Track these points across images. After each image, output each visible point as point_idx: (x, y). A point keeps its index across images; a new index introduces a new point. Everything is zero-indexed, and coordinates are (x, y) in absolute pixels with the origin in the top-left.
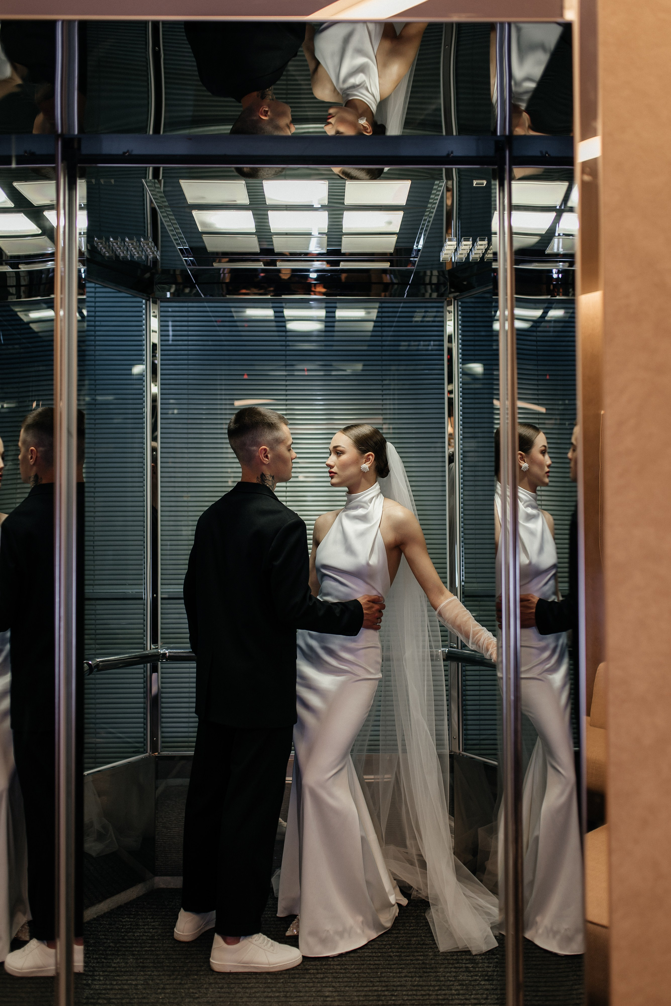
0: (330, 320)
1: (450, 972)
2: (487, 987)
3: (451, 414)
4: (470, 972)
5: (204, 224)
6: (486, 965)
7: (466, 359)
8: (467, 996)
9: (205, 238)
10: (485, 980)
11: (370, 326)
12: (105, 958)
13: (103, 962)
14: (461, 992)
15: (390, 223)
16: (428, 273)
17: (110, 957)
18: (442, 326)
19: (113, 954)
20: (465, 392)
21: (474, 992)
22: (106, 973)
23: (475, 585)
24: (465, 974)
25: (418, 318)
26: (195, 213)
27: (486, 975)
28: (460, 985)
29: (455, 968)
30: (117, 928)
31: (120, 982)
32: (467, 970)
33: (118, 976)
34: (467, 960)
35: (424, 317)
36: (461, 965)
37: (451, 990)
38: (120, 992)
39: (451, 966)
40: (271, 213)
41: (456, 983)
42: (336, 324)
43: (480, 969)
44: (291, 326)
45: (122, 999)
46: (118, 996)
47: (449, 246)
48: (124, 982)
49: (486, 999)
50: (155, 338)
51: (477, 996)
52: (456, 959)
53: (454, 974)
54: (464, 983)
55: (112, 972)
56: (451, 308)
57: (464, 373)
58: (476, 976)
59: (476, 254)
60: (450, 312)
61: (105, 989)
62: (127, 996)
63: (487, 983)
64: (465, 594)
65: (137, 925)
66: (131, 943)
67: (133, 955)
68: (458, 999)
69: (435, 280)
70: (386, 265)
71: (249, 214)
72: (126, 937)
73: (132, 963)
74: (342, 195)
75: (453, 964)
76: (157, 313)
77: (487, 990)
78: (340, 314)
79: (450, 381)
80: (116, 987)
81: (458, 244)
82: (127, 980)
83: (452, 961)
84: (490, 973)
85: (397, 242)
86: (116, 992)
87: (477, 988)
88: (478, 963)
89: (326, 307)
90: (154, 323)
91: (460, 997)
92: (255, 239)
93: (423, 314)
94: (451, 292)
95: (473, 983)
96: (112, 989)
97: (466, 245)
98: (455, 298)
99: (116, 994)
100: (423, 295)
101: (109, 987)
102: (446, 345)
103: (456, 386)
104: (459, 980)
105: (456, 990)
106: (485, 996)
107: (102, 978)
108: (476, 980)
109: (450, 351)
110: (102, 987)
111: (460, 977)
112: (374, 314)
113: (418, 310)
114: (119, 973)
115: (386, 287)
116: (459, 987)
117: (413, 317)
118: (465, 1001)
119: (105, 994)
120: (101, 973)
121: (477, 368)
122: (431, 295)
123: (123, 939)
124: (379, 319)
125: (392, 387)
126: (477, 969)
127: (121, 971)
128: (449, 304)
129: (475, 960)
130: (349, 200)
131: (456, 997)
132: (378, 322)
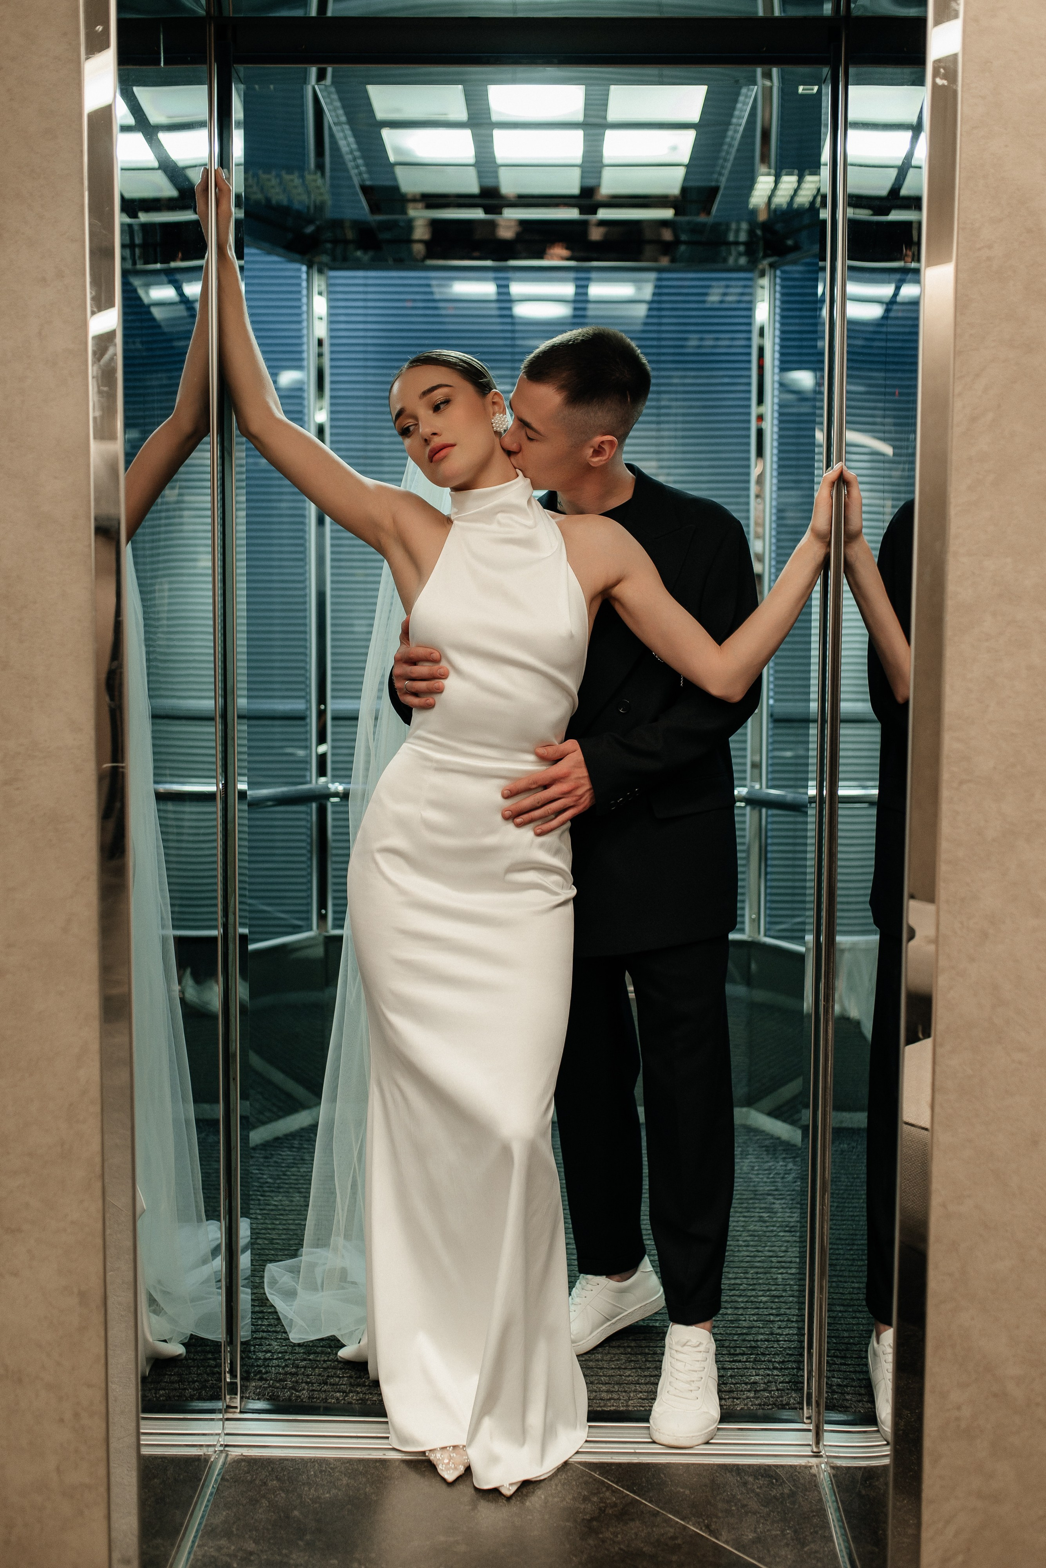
0: (580, 301)
1: (737, 1222)
2: (787, 1238)
3: (760, 453)
4: (765, 1222)
5: (398, 150)
6: (788, 1214)
7: (786, 365)
8: (759, 1248)
9: (399, 171)
10: (785, 1231)
11: (641, 311)
12: (262, 1196)
13: (259, 1200)
14: (752, 1243)
15: (674, 148)
16: (733, 226)
17: (268, 1194)
18: (749, 309)
19: (273, 1191)
20: (785, 418)
21: (769, 1244)
22: (265, 1212)
23: (791, 704)
24: (758, 1224)
25: (714, 298)
26: (386, 133)
27: (787, 1226)
28: (751, 1236)
29: (744, 1217)
30: (276, 1162)
31: (284, 1222)
32: (761, 1220)
33: (282, 1215)
34: (761, 1208)
35: (725, 294)
36: (753, 1214)
37: (738, 1241)
38: (285, 1232)
39: (738, 1214)
40: (497, 134)
41: (744, 1234)
42: (590, 306)
43: (780, 1219)
44: (522, 310)
45: (290, 1239)
46: (284, 1237)
47: (764, 184)
48: (291, 1222)
49: (786, 1251)
50: (321, 330)
51: (773, 1248)
52: (746, 1208)
53: (743, 1224)
54: (756, 1233)
55: (272, 1210)
56: (765, 282)
57: (784, 387)
58: (774, 1226)
59: (804, 198)
60: (762, 287)
61: (266, 1229)
62: (295, 1237)
63: (788, 1234)
64: (776, 717)
65: (303, 1160)
66: (296, 1180)
67: (300, 1192)
68: (747, 1251)
69: (743, 237)
70: (668, 214)
71: (466, 134)
72: (288, 1173)
73: (298, 1201)
74: (604, 105)
75: (741, 1212)
76: (323, 287)
77: (788, 1242)
78: (598, 290)
79: (760, 401)
80: (280, 1227)
81: (777, 182)
82: (294, 1220)
83: (740, 1210)
84: (792, 1224)
85: (686, 179)
86: (280, 1232)
87: (774, 1239)
88: (776, 1213)
89: (577, 279)
90: (320, 305)
91: (750, 1249)
92: (472, 171)
93: (721, 291)
94: (765, 256)
95: (768, 1234)
96: (274, 1229)
97: (789, 181)
98: (772, 266)
99: (280, 1235)
100: (725, 260)
101: (270, 1226)
102: (755, 341)
103: (770, 408)
104: (749, 1231)
105: (744, 1241)
106: (783, 1249)
107: (259, 1217)
108: (772, 1231)
109: (761, 350)
110: (260, 1226)
111: (751, 1227)
112: (647, 292)
113: (714, 283)
114: (282, 1212)
115: (667, 248)
116: (748, 1238)
117: (706, 294)
118: (756, 1253)
119: (265, 1234)
120: (258, 1211)
121: (804, 379)
122: (736, 260)
123: (285, 1175)
124: (656, 298)
125: (673, 411)
126: (775, 1219)
127: (285, 1210)
128: (762, 275)
129: (773, 1208)
130: (614, 114)
131: (745, 1248)
132: (655, 305)
